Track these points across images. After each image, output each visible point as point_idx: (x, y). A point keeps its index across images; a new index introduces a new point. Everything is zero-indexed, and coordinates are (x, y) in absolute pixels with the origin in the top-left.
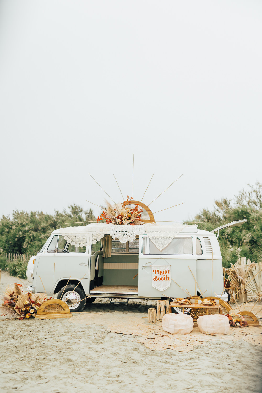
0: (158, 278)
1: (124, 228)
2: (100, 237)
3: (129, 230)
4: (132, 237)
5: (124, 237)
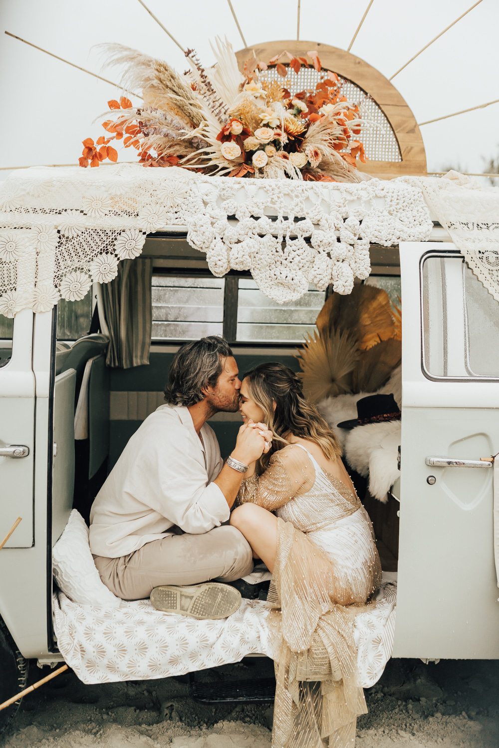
1: (285, 195)
2: (114, 255)
3: (322, 209)
4: (343, 261)
5: (286, 254)
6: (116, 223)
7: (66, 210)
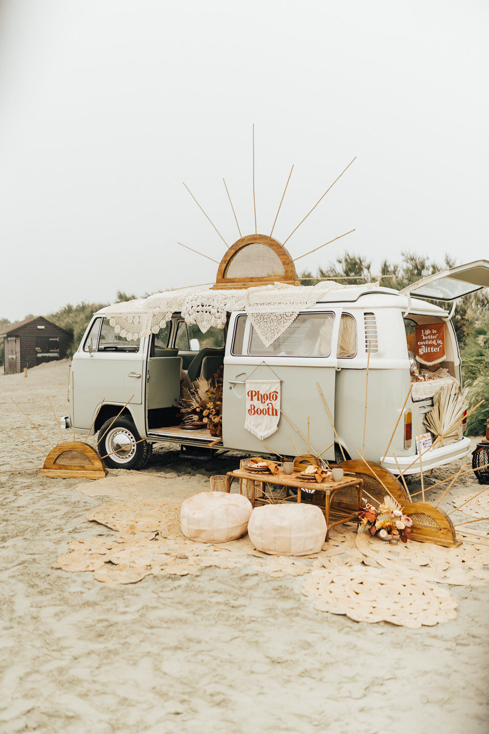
0: (256, 409)
1: (208, 299)
2: (165, 320)
3: (216, 302)
4: (219, 318)
7: (156, 307)
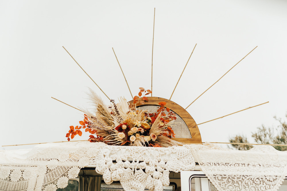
1: (136, 152)
2: (67, 177)
3: (150, 157)
4: (158, 178)
5: (135, 176)
6: (70, 164)
7: (52, 159)
